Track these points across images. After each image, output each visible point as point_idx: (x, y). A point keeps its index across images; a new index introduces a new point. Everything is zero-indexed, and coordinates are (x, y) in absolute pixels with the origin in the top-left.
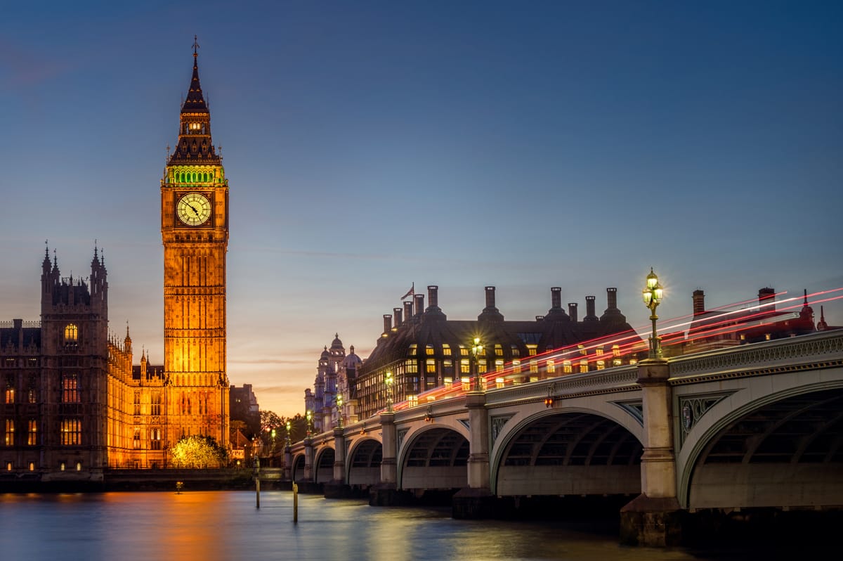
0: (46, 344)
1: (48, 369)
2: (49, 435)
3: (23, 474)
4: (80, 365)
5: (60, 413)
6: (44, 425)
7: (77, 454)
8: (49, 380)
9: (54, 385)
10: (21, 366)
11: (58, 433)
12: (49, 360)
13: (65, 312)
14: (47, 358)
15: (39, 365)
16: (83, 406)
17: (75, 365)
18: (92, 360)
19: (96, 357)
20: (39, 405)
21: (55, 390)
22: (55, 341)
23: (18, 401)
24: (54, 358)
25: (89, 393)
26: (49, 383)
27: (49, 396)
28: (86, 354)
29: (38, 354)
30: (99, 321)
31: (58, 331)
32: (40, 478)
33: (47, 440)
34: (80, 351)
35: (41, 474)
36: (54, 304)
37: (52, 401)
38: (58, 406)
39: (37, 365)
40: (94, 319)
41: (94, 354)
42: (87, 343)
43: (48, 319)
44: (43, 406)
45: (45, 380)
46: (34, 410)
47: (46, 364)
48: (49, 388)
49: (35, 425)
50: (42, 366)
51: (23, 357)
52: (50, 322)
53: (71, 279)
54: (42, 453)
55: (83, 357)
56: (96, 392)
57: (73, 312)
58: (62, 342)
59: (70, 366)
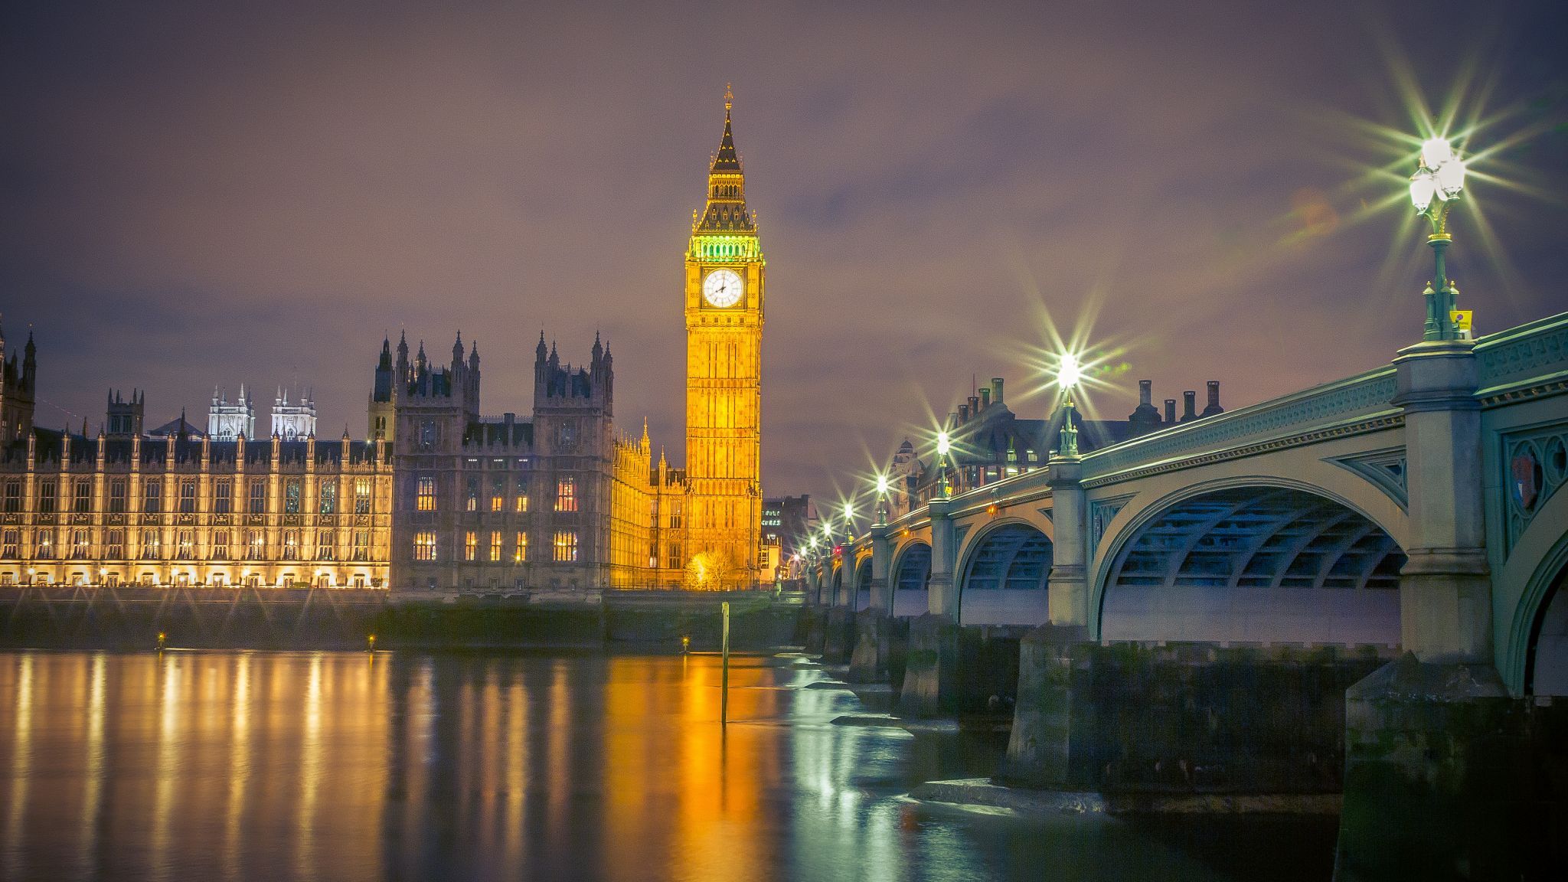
0: (539, 443)
1: (541, 471)
2: (541, 549)
3: (509, 595)
4: (578, 467)
5: (553, 524)
6: (535, 537)
7: (571, 571)
8: (542, 485)
9: (547, 489)
10: (510, 468)
11: (550, 546)
12: (541, 462)
13: (561, 405)
14: (539, 458)
15: (531, 467)
16: (580, 516)
17: (572, 468)
18: (591, 462)
19: (596, 458)
20: (530, 514)
21: (547, 495)
22: (549, 440)
23: (506, 510)
24: (548, 458)
25: (587, 502)
26: (542, 489)
27: (541, 503)
28: (584, 455)
29: (530, 454)
30: (600, 417)
31: (553, 429)
32: (529, 599)
33: (538, 556)
34: (578, 452)
35: (530, 594)
36: (549, 395)
37: (545, 509)
38: (551, 515)
39: (528, 467)
40: (594, 414)
41: (594, 455)
42: (585, 442)
43: (542, 414)
44: (534, 516)
45: (537, 485)
46: (524, 520)
47: (538, 466)
48: (542, 494)
49: (524, 538)
50: (534, 468)
51: (513, 458)
52: (544, 417)
53: (569, 366)
54: (533, 570)
55: (580, 459)
56: (596, 501)
57: (571, 406)
58: (556, 440)
59: (566, 468)
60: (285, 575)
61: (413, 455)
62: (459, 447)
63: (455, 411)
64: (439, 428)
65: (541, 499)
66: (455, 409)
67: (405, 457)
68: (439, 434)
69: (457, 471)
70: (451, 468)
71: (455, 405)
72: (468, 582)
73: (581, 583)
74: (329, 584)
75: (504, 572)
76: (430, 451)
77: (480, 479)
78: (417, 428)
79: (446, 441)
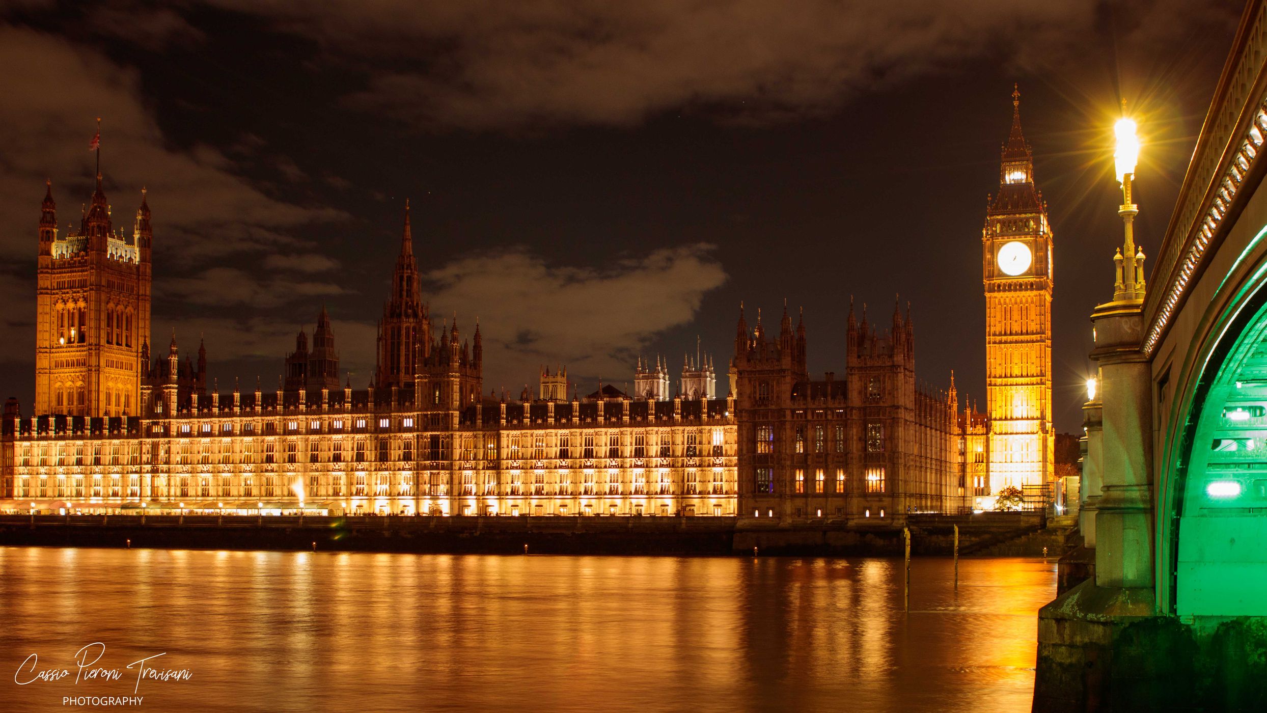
0: (851, 396)
1: (854, 419)
2: (855, 483)
3: (831, 520)
4: (883, 415)
5: (865, 461)
6: (851, 473)
7: (880, 501)
8: (855, 430)
9: (860, 435)
10: (830, 417)
11: (863, 481)
12: (854, 411)
13: (869, 364)
14: (852, 408)
15: (846, 416)
16: (887, 455)
17: (878, 415)
18: (894, 410)
19: (898, 407)
20: (847, 454)
21: (860, 439)
22: (860, 393)
23: (827, 451)
24: (859, 409)
25: (892, 443)
26: (855, 433)
27: (855, 445)
28: (890, 405)
29: (845, 405)
30: (901, 372)
31: (863, 384)
32: (847, 523)
33: (853, 488)
34: (883, 402)
35: (847, 519)
36: (860, 357)
37: (857, 450)
38: (863, 455)
39: (844, 416)
40: (896, 371)
41: (896, 405)
42: (889, 394)
43: (854, 372)
44: (849, 455)
45: (850, 430)
46: (841, 459)
47: (851, 415)
48: (855, 437)
49: (842, 474)
50: (848, 417)
51: (831, 409)
52: (856, 374)
54: (849, 500)
55: (886, 408)
57: (876, 364)
58: (866, 394)
59: (874, 416)
61: (753, 409)
62: (788, 402)
63: (784, 372)
64: (773, 386)
65: (855, 442)
66: (784, 371)
67: (746, 411)
68: (773, 392)
69: (787, 420)
70: (783, 419)
71: (784, 367)
72: (799, 510)
73: (889, 510)
74: (695, 513)
75: (827, 501)
76: (766, 405)
77: (806, 427)
78: (755, 387)
79: (778, 397)
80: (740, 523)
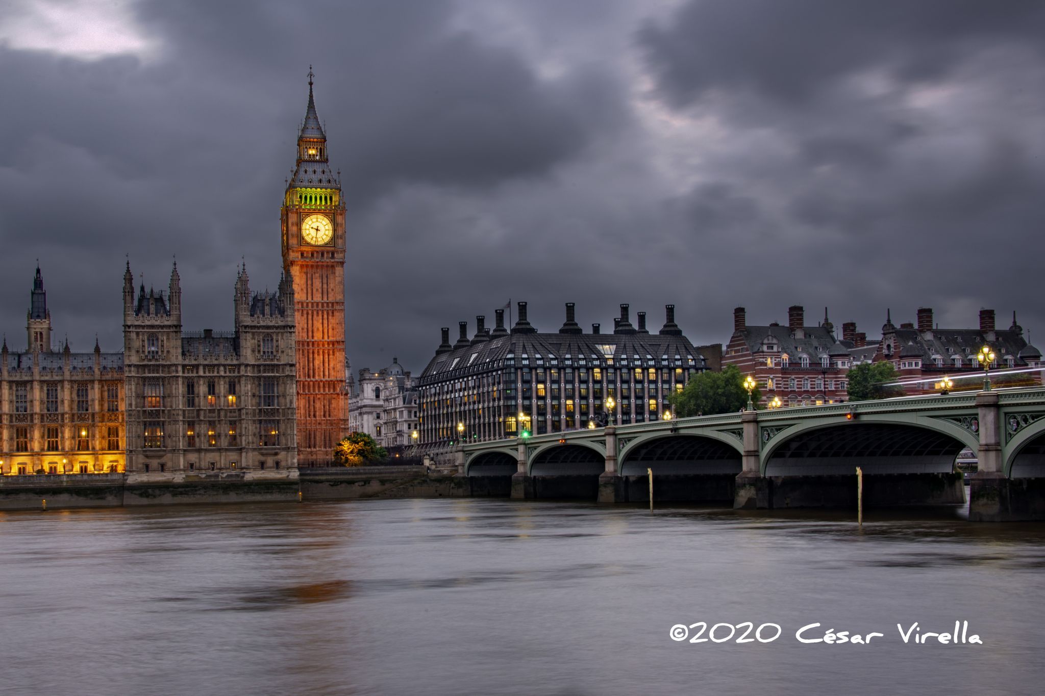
0: (246, 353)
1: (248, 376)
2: (250, 438)
3: (226, 474)
4: (277, 373)
5: (259, 417)
6: (246, 428)
7: (276, 454)
8: (249, 386)
9: (254, 391)
10: (222, 373)
11: (257, 435)
12: (249, 368)
13: (262, 323)
14: (247, 365)
15: (239, 372)
16: (280, 411)
17: (273, 372)
18: (288, 368)
20: (240, 410)
21: (254, 395)
22: (253, 351)
23: (219, 406)
24: (253, 366)
25: (286, 399)
26: (249, 389)
27: (250, 401)
28: (282, 363)
29: (238, 362)
31: (256, 341)
32: (243, 477)
33: (248, 443)
34: (277, 359)
35: (244, 473)
36: (252, 315)
37: (252, 406)
38: (257, 411)
39: (236, 373)
41: (290, 363)
42: (283, 352)
43: (247, 330)
44: (244, 411)
45: (245, 386)
46: (234, 414)
47: (246, 371)
48: (250, 394)
50: (242, 373)
51: (224, 366)
52: (249, 332)
54: (244, 454)
55: (279, 365)
56: (293, 398)
57: (270, 323)
58: (258, 351)
59: (269, 373)
60: (18, 464)
61: (141, 364)
62: (180, 357)
64: (162, 341)
65: (249, 398)
66: (176, 327)
67: (135, 366)
68: (162, 346)
69: (179, 376)
70: (174, 374)
71: (175, 323)
72: (192, 465)
73: (283, 464)
74: (58, 470)
75: (221, 456)
76: (157, 360)
77: (198, 383)
78: (143, 341)
79: (168, 352)
80: (133, 479)
